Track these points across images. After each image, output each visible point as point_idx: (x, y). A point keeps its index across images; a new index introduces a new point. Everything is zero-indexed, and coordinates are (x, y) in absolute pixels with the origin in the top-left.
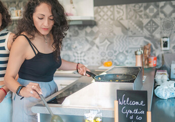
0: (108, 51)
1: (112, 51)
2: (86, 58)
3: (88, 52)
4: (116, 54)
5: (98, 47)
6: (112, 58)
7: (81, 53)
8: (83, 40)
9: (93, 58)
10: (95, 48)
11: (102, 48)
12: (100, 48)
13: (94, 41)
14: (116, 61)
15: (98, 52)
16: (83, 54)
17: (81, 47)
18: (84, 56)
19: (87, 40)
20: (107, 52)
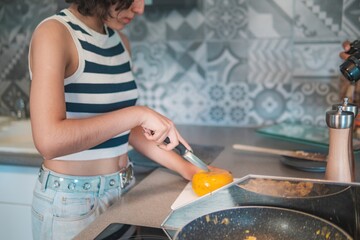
0: (232, 84)
1: (243, 84)
2: (167, 102)
3: (175, 85)
4: (253, 94)
5: (201, 72)
6: (242, 104)
7: (155, 88)
8: (159, 49)
9: (188, 103)
10: (193, 74)
11: (215, 74)
12: (208, 74)
13: (191, 54)
14: (253, 114)
15: (203, 86)
16: (159, 92)
17: (154, 70)
18: (164, 96)
19: (171, 52)
20: (227, 89)
